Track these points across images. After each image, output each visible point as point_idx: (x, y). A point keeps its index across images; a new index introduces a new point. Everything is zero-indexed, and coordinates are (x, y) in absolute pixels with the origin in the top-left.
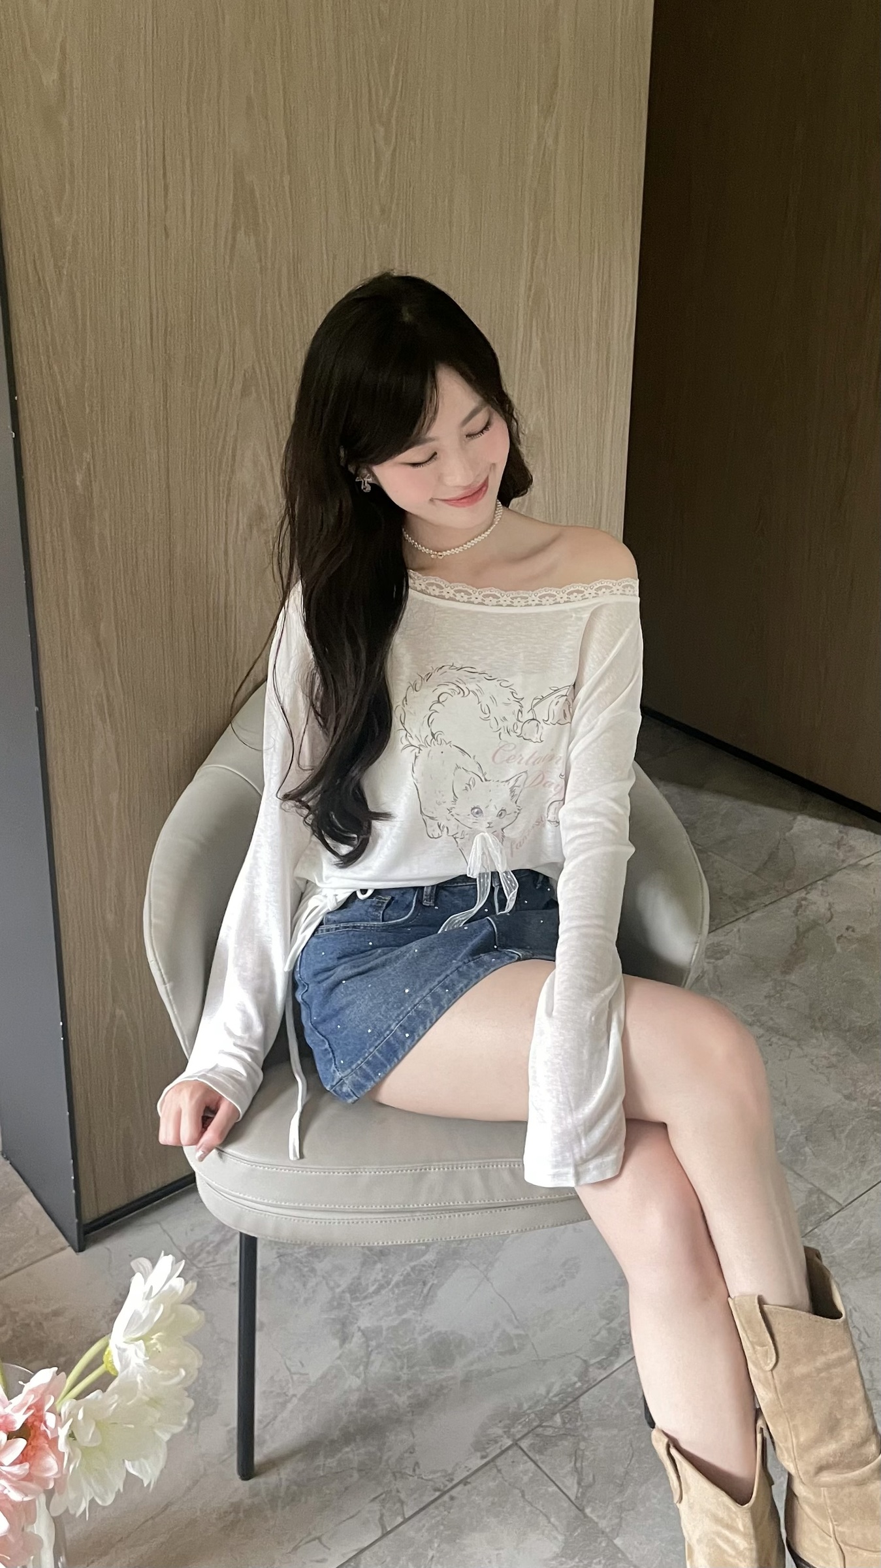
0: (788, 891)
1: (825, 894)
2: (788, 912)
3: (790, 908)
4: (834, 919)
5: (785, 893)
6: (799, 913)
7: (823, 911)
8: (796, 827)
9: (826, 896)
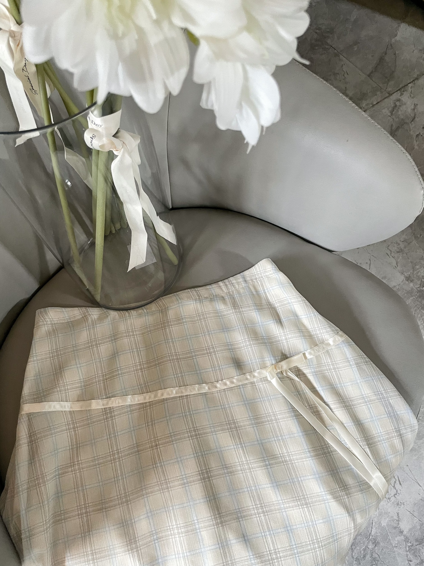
0: (389, 94)
1: (412, 96)
2: (386, 112)
3: (388, 109)
4: (416, 119)
5: (387, 95)
6: (394, 112)
7: (409, 110)
8: (399, 34)
9: (413, 98)
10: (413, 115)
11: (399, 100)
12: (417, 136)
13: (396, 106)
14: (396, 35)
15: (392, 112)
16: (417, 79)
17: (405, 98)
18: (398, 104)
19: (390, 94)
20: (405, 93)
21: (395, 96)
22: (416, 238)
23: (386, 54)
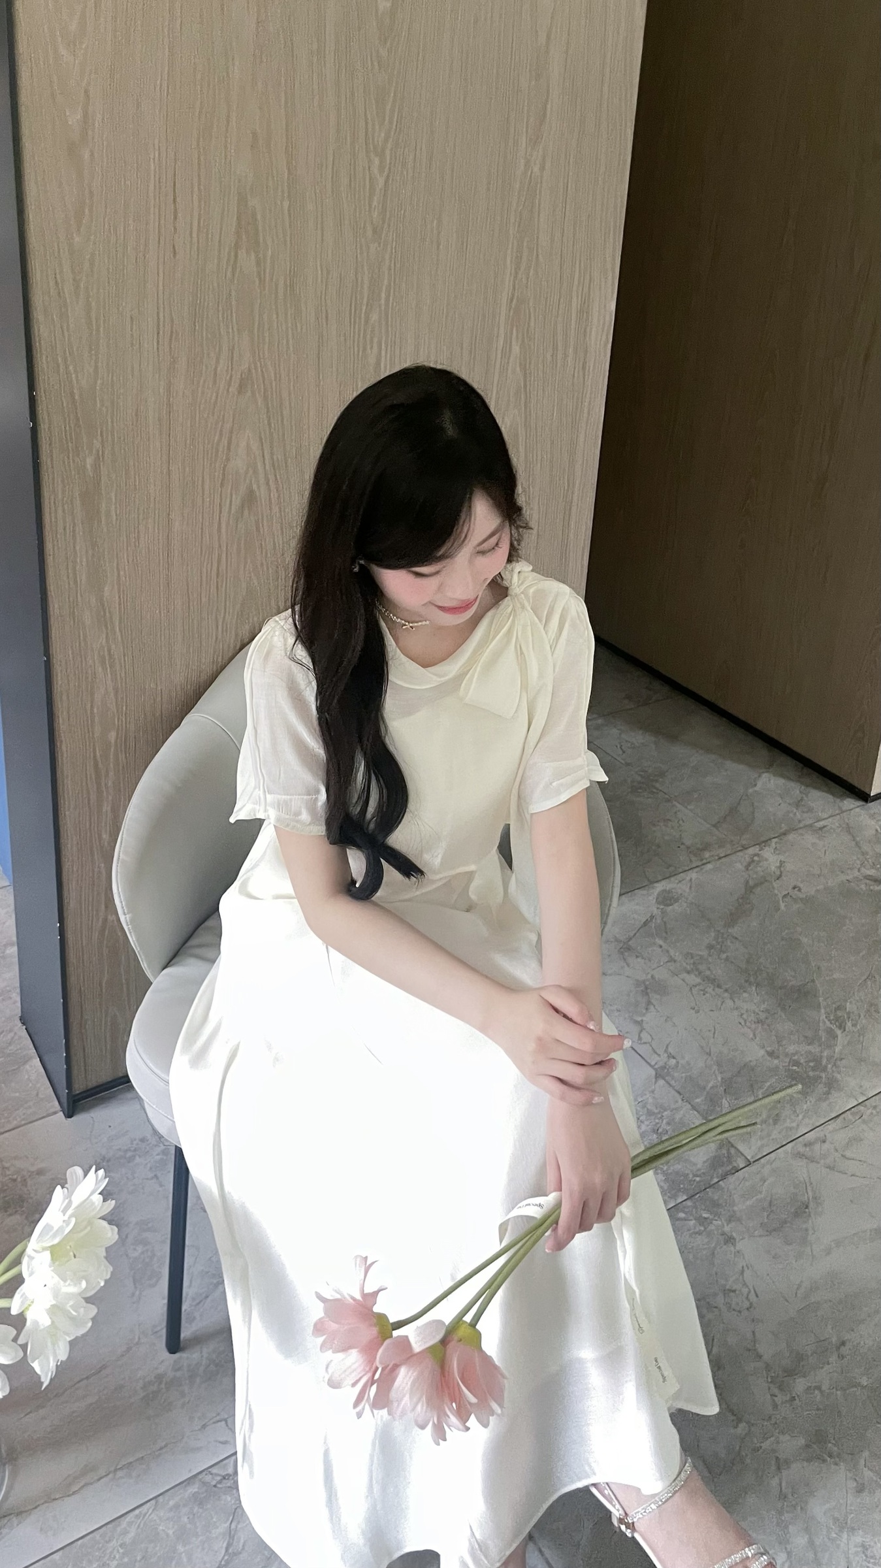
0: (743, 846)
1: (778, 851)
2: (739, 866)
3: (741, 863)
4: (783, 877)
5: (740, 848)
6: (750, 868)
7: (773, 868)
8: (760, 784)
9: (779, 854)
10: (778, 873)
11: (758, 855)
12: (785, 896)
13: (753, 861)
14: (755, 785)
15: (747, 868)
16: (785, 834)
17: (767, 853)
18: (756, 858)
19: (745, 848)
20: (767, 848)
21: (751, 851)
22: (783, 1009)
23: (739, 804)
